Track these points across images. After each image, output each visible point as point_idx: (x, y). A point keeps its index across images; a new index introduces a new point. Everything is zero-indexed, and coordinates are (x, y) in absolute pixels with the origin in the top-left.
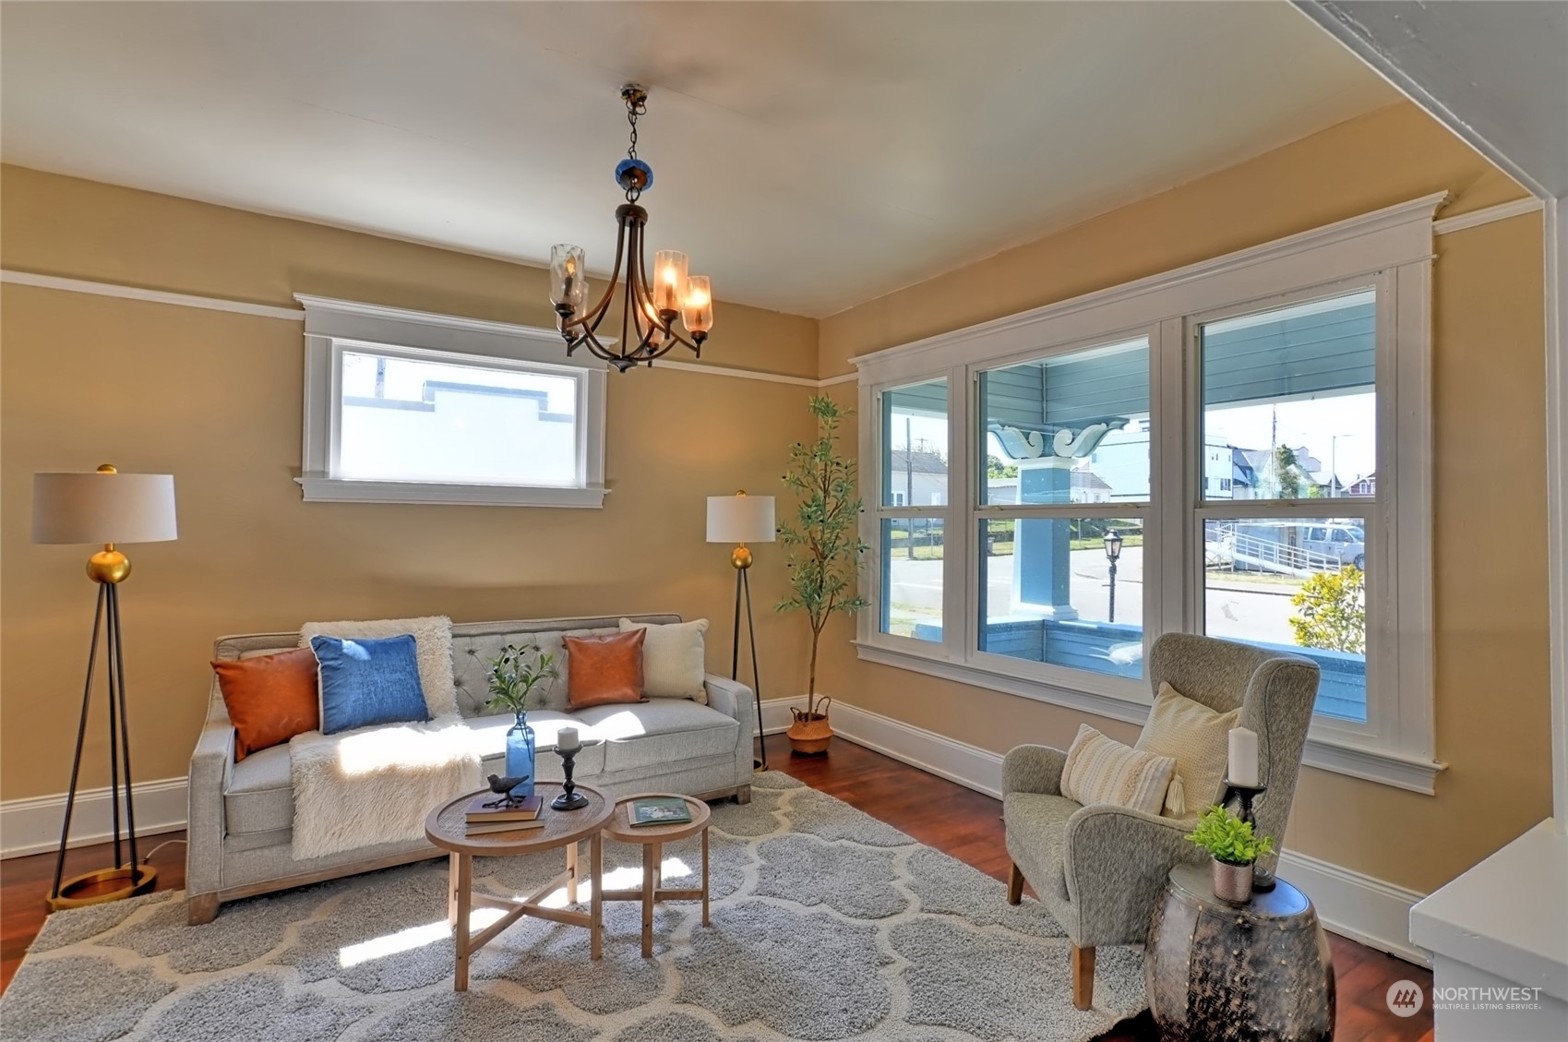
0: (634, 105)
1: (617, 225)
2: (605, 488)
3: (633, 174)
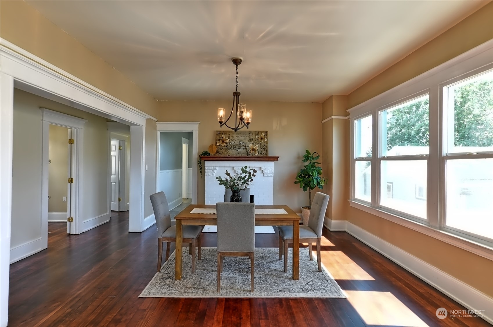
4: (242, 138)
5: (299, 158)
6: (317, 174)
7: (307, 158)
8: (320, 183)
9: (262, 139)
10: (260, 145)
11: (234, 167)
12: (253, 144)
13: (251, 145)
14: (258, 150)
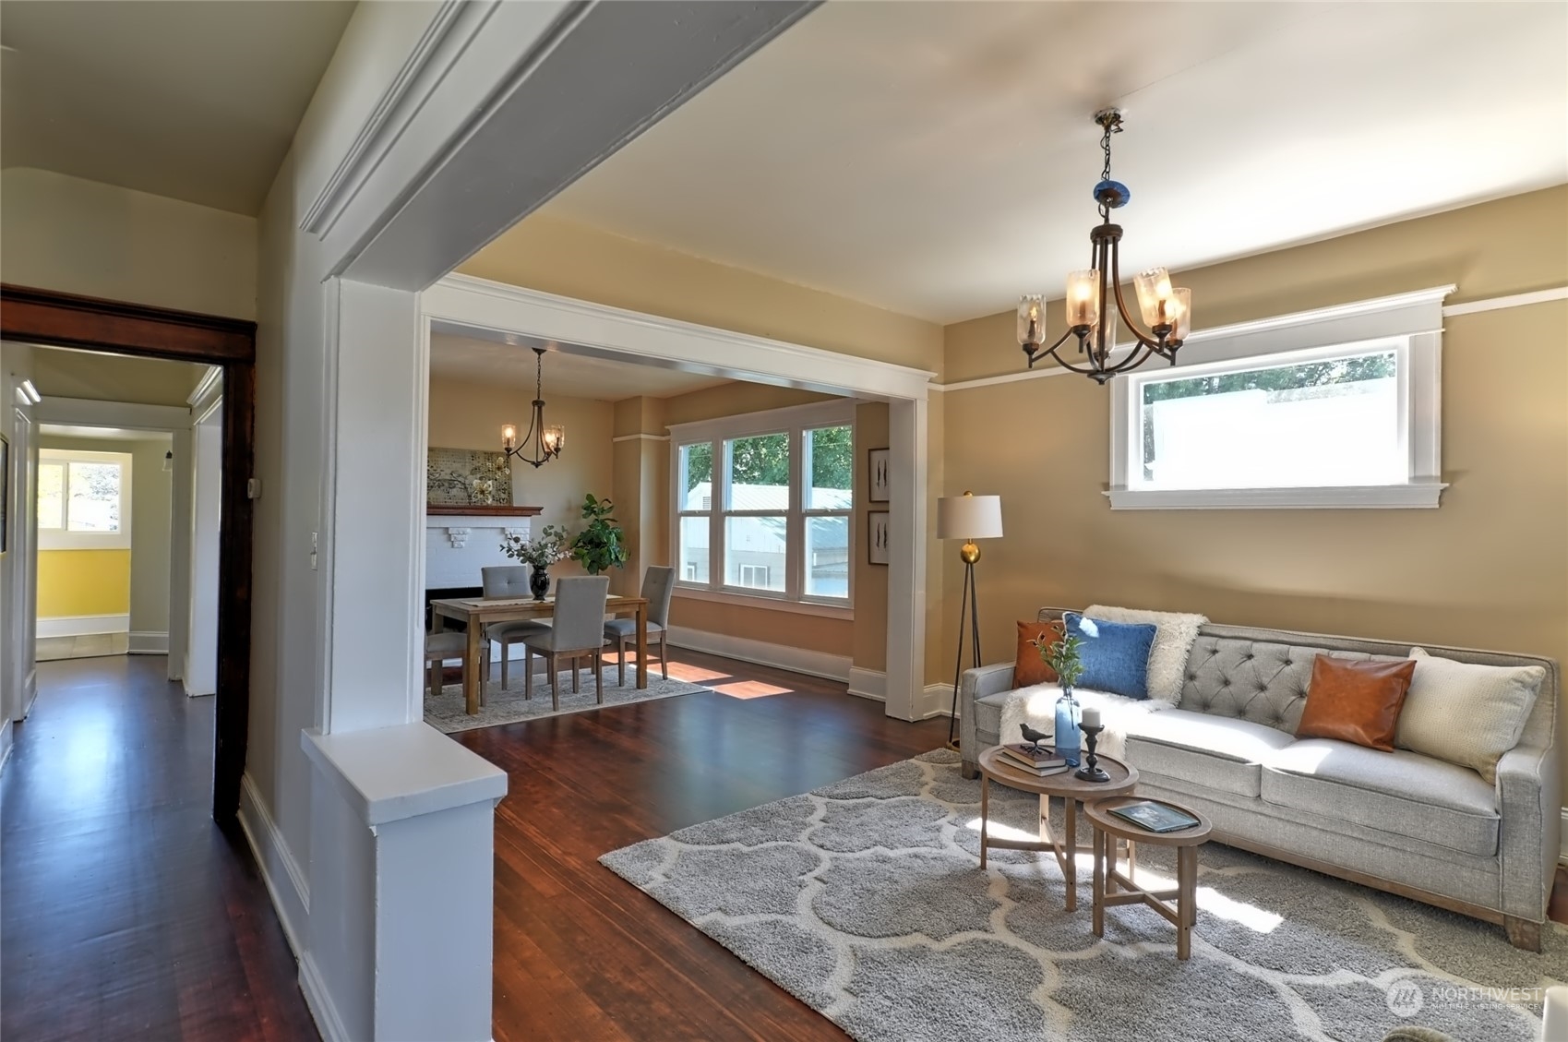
0: (1107, 129)
1: (1092, 245)
2: (1442, 482)
3: (1110, 194)
4: (456, 466)
5: (569, 509)
6: (615, 540)
7: (589, 509)
8: (620, 557)
9: (499, 468)
10: (495, 482)
11: (447, 528)
12: (481, 479)
13: (476, 482)
14: (493, 493)
